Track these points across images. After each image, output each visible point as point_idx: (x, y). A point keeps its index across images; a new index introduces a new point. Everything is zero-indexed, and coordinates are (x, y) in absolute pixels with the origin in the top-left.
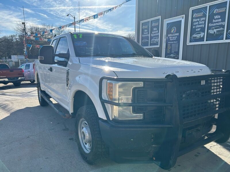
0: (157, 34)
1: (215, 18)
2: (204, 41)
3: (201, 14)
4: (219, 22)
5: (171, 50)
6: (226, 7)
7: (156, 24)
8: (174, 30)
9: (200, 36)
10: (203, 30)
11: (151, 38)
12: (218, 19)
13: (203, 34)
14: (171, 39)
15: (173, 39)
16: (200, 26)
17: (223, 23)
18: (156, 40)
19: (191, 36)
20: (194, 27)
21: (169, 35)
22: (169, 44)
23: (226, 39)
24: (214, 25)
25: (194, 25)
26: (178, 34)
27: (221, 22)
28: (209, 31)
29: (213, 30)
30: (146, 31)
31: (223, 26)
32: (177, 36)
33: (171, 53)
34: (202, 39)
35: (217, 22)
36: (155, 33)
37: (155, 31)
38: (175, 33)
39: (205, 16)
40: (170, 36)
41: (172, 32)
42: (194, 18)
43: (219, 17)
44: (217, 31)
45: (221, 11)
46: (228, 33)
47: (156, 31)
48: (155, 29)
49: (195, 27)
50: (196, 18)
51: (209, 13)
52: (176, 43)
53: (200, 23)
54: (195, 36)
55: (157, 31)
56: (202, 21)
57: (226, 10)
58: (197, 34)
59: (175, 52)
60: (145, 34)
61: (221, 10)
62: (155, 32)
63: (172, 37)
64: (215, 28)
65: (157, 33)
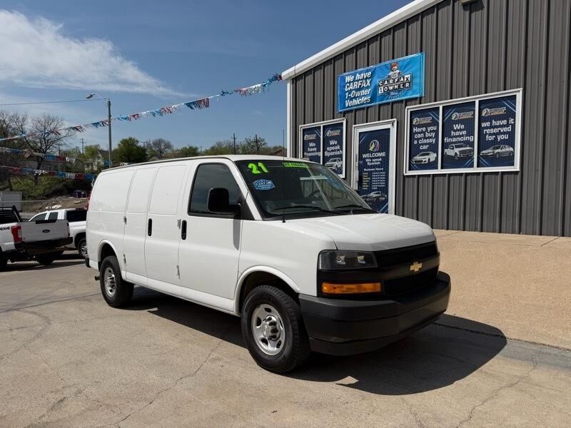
0: (338, 153)
1: (455, 128)
2: (437, 169)
3: (428, 120)
4: (463, 136)
5: (370, 183)
6: (474, 111)
7: (336, 133)
8: (376, 146)
9: (429, 159)
10: (433, 148)
11: (326, 158)
12: (460, 130)
13: (435, 155)
14: (368, 164)
15: (373, 164)
16: (428, 141)
17: (471, 139)
18: (336, 163)
19: (410, 159)
20: (416, 142)
21: (364, 156)
22: (366, 172)
23: (478, 166)
24: (454, 140)
25: (416, 139)
26: (383, 154)
27: (466, 135)
28: (446, 150)
29: (453, 149)
30: (311, 145)
31: (472, 144)
32: (382, 157)
33: (370, 191)
34: (432, 165)
35: (459, 136)
36: (332, 151)
37: (332, 146)
38: (377, 152)
39: (435, 123)
40: (367, 158)
41: (371, 149)
42: (415, 126)
43: (463, 127)
44: (460, 152)
45: (465, 117)
46: (481, 156)
47: (335, 145)
48: (332, 142)
49: (418, 142)
50: (419, 126)
51: (443, 119)
52: (381, 171)
53: (427, 135)
54: (418, 158)
55: (339, 147)
56: (431, 131)
57: (474, 115)
58: (423, 155)
59: (379, 189)
60: (310, 152)
61: (466, 115)
62: (333, 148)
63: (371, 158)
64: (457, 147)
65: (338, 150)
